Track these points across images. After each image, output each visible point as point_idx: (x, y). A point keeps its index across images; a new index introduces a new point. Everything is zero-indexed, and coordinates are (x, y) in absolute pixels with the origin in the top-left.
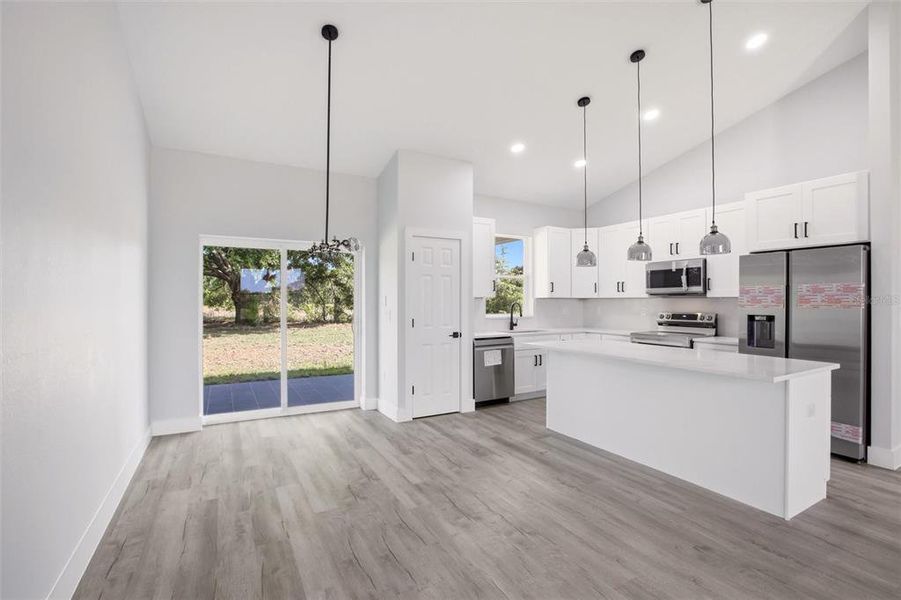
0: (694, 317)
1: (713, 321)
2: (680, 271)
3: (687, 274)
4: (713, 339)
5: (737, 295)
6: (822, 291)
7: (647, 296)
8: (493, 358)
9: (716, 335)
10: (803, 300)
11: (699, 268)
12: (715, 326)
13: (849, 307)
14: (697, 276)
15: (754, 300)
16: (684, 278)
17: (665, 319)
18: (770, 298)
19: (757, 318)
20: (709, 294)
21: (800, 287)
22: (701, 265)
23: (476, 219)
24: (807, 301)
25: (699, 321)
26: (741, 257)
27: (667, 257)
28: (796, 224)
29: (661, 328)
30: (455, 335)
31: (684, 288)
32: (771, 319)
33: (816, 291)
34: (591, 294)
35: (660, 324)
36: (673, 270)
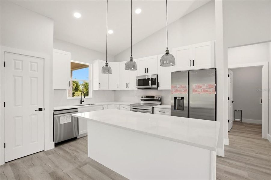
0: (153, 97)
1: (160, 99)
2: (148, 79)
3: (151, 81)
4: (160, 106)
5: (170, 89)
6: (201, 87)
7: (136, 89)
8: (65, 120)
9: (161, 104)
10: (195, 91)
11: (155, 78)
12: (160, 101)
13: (211, 93)
14: (154, 81)
15: (177, 91)
16: (150, 82)
17: (143, 98)
18: (182, 90)
19: (178, 98)
20: (159, 88)
21: (193, 85)
22: (156, 77)
23: (54, 50)
24: (196, 91)
25: (155, 99)
26: (171, 73)
27: (144, 74)
28: (190, 61)
29: (142, 102)
30: (40, 110)
31: (150, 86)
32: (182, 98)
33: (200, 87)
34: (116, 89)
35: (141, 100)
36: (146, 79)
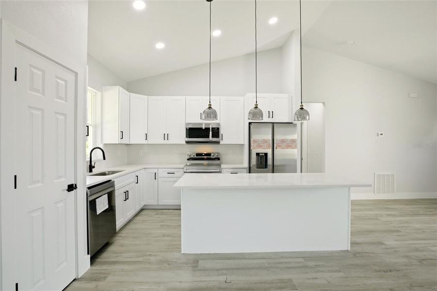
0: (209, 155)
2: (208, 129)
3: (212, 131)
7: (185, 143)
8: (102, 204)
11: (218, 128)
14: (216, 132)
15: (259, 146)
16: (210, 133)
17: (192, 157)
18: (266, 145)
19: (260, 154)
20: (221, 142)
21: (277, 140)
25: (212, 157)
27: (199, 121)
28: (269, 111)
31: (210, 139)
32: (266, 154)
34: (143, 142)
36: (203, 128)
